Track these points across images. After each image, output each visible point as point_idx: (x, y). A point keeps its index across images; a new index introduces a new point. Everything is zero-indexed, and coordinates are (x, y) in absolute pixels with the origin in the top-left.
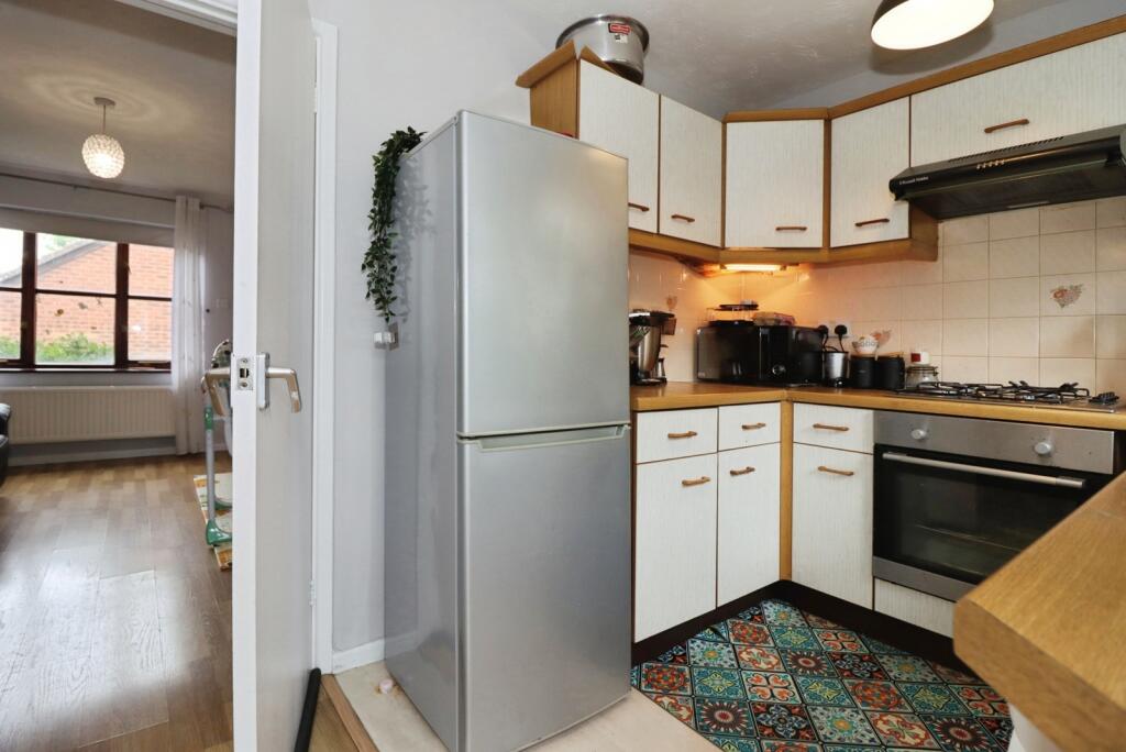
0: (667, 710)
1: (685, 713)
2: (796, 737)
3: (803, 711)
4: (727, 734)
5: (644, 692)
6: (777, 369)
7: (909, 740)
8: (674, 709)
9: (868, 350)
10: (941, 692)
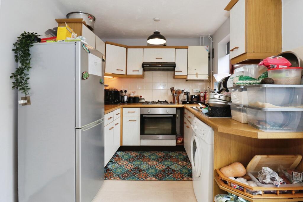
0: (114, 180)
1: (118, 179)
2: (140, 172)
3: (137, 168)
4: (128, 178)
5: (106, 180)
6: (116, 101)
7: (155, 164)
8: (115, 179)
9: (132, 95)
10: (154, 155)
